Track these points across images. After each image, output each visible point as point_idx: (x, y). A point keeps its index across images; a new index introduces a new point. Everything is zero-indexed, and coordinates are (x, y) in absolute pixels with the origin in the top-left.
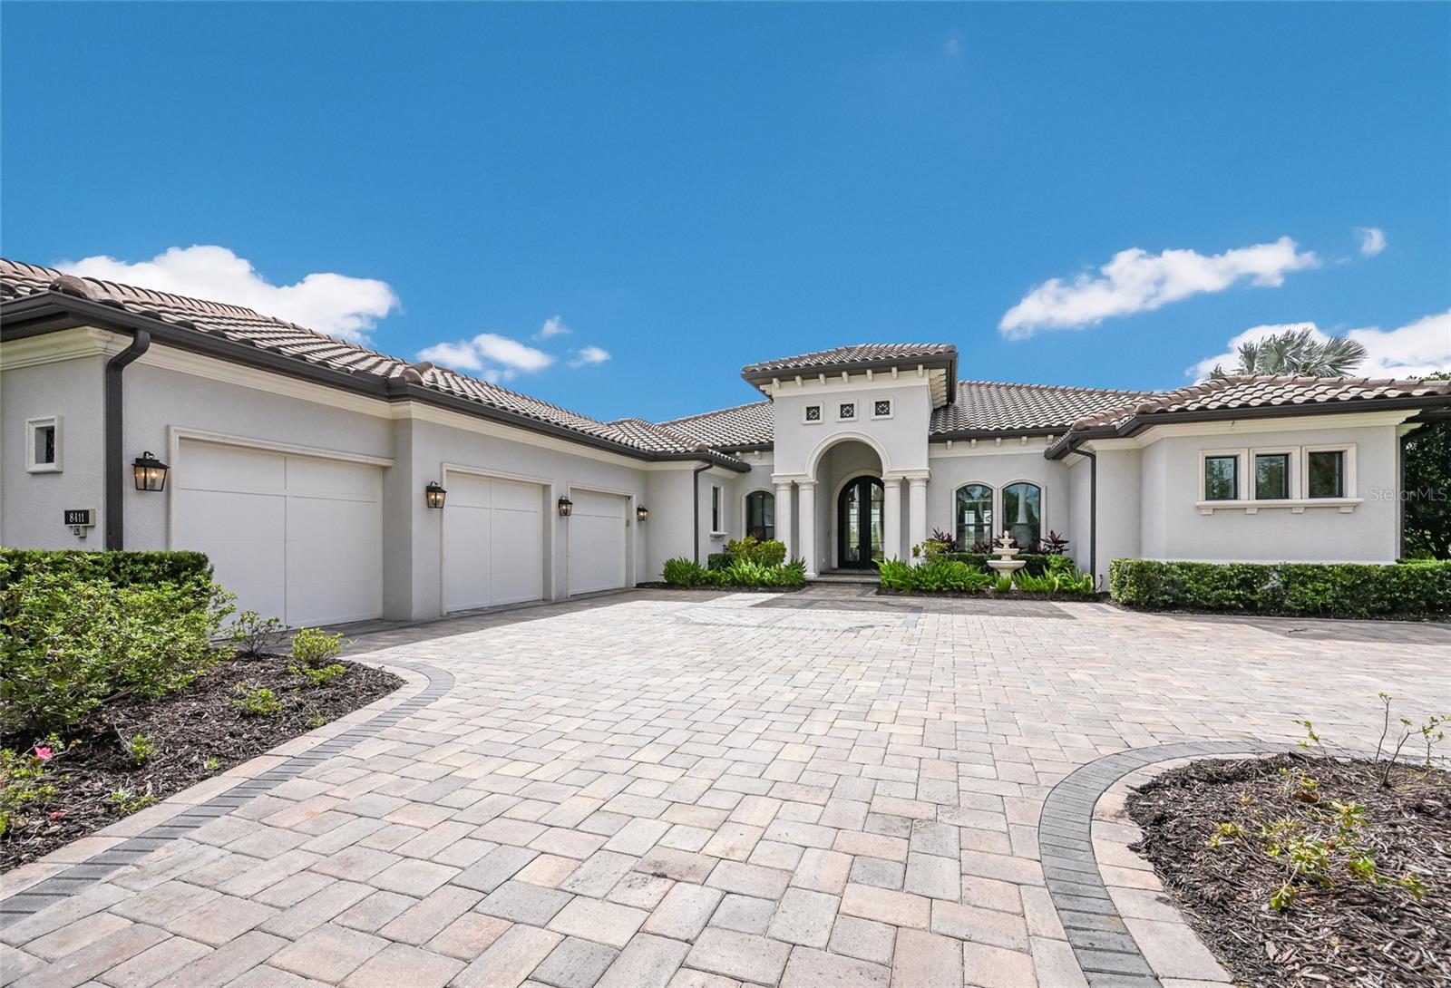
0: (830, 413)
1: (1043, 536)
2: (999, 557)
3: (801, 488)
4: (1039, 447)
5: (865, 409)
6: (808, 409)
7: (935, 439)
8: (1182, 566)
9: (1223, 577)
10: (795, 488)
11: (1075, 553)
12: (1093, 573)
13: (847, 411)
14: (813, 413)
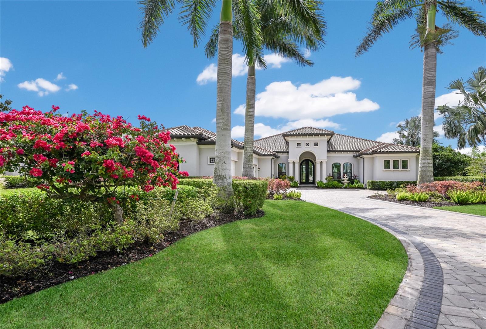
0: (303, 145)
1: (353, 176)
2: (344, 180)
3: (296, 163)
4: (351, 154)
5: (312, 145)
6: (298, 144)
7: (328, 151)
8: (380, 182)
9: (387, 184)
10: (294, 163)
11: (360, 179)
12: (364, 184)
13: (307, 144)
14: (299, 145)
